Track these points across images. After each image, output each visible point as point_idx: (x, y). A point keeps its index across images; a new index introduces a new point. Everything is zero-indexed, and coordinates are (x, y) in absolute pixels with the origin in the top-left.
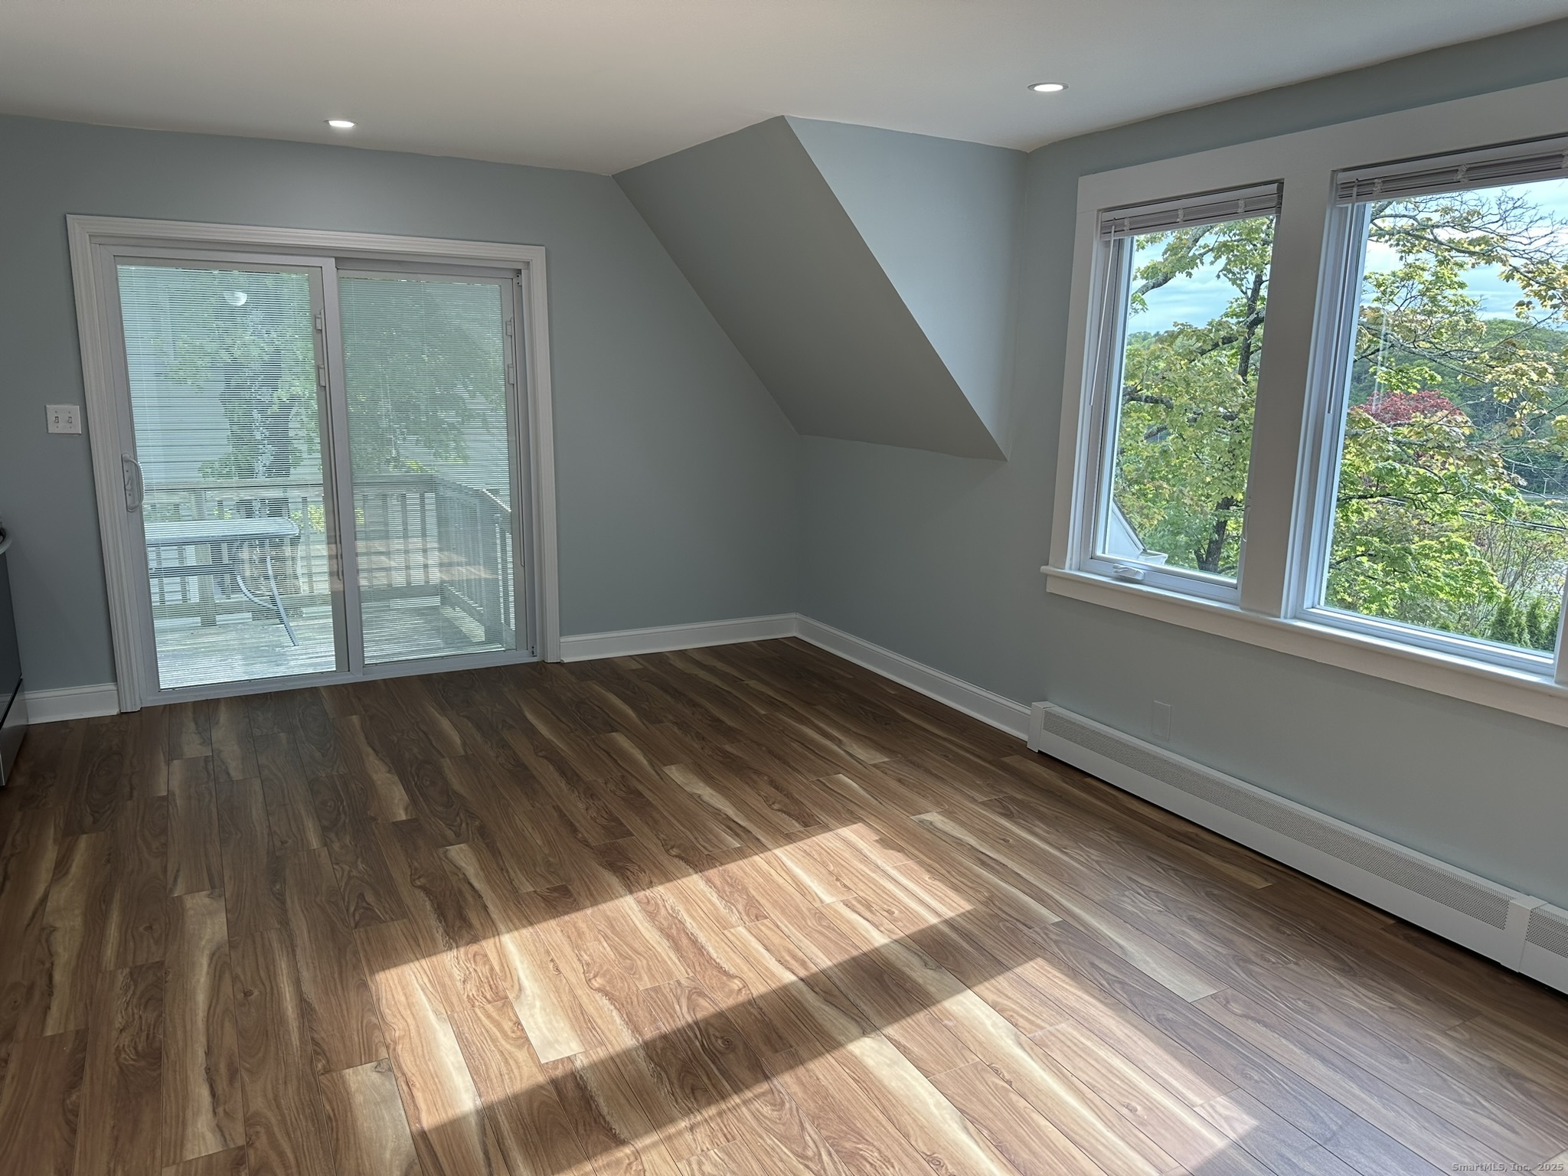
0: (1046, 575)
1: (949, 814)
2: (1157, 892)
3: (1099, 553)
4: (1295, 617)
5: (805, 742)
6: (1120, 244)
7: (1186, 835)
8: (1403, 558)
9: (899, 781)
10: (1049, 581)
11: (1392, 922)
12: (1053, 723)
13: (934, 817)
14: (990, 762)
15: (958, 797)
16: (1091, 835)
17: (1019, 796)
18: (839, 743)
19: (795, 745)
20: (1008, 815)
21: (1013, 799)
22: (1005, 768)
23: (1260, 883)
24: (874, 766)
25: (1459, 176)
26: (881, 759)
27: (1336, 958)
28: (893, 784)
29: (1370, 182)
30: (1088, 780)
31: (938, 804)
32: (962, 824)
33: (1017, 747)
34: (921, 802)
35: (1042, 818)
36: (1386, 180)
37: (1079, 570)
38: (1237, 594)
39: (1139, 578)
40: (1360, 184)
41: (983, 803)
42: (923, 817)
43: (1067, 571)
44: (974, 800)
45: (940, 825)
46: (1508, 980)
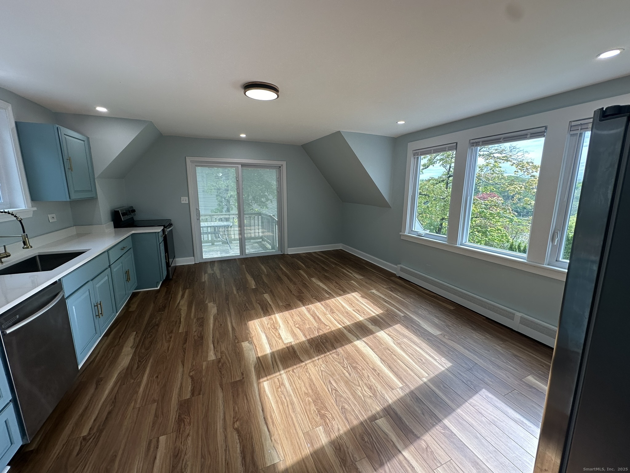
0: (401, 235)
1: (378, 290)
2: (427, 309)
3: (413, 230)
4: (461, 245)
5: (344, 273)
6: (418, 158)
7: (434, 296)
8: (486, 232)
9: (366, 283)
10: (402, 236)
11: (485, 318)
12: (402, 270)
13: (374, 291)
14: (387, 279)
15: (380, 287)
16: (411, 296)
17: (394, 287)
18: (352, 274)
19: (341, 274)
20: (392, 291)
21: (393, 288)
22: (391, 280)
23: (452, 308)
24: (360, 279)
25: (501, 140)
26: (361, 277)
27: (471, 326)
28: (364, 283)
29: (479, 142)
30: (411, 283)
31: (375, 288)
32: (381, 293)
33: (394, 275)
34: (371, 288)
35: (400, 292)
36: (483, 142)
37: (409, 234)
38: (446, 240)
39: (423, 235)
40: (476, 143)
41: (386, 288)
42: (372, 291)
43: (406, 234)
44: (383, 287)
45: (375, 293)
46: (515, 333)
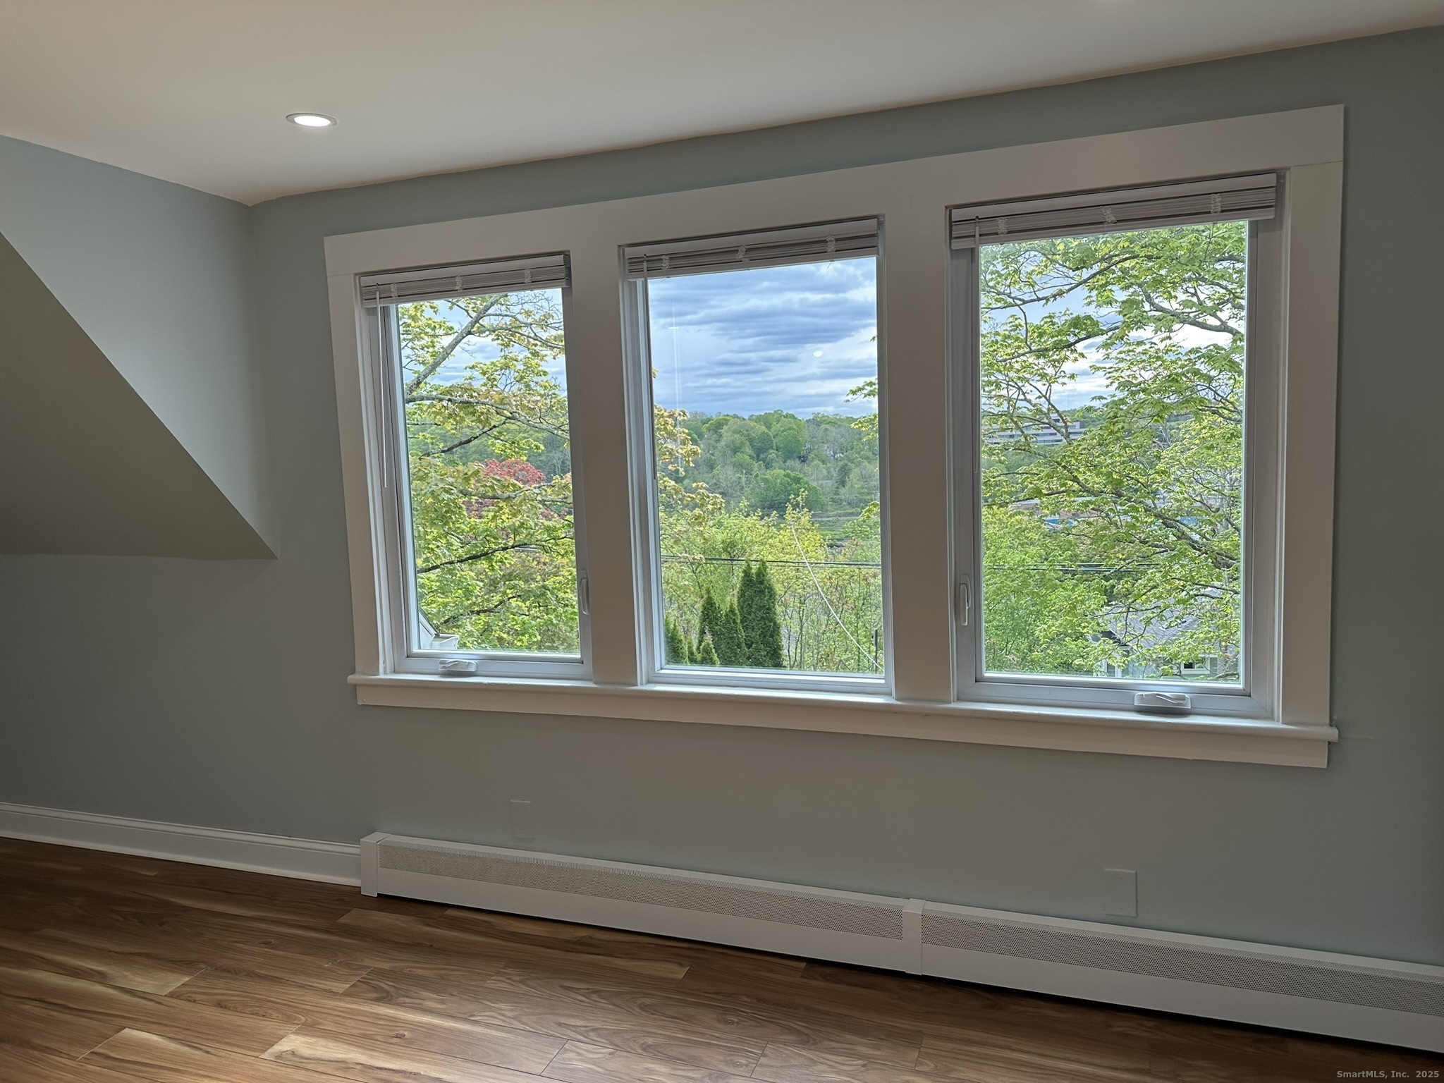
0: (355, 686)
1: (311, 1028)
3: (415, 650)
5: (43, 996)
6: (385, 311)
9: (220, 1005)
10: (360, 693)
12: (391, 857)
13: (293, 1043)
14: (327, 932)
15: (310, 998)
16: (490, 984)
17: (386, 966)
18: (102, 978)
19: (29, 1007)
20: (385, 998)
21: (381, 973)
22: (349, 931)
24: (172, 995)
25: (740, 256)
26: (178, 981)
28: (213, 1014)
29: (658, 258)
31: (289, 1020)
32: (334, 1036)
33: (349, 898)
34: (268, 1026)
35: (425, 984)
36: (673, 257)
37: (395, 672)
39: (472, 669)
40: (649, 259)
41: (347, 994)
42: (278, 1048)
43: (382, 676)
44: (333, 994)
45: (306, 1052)
46: (918, 986)
